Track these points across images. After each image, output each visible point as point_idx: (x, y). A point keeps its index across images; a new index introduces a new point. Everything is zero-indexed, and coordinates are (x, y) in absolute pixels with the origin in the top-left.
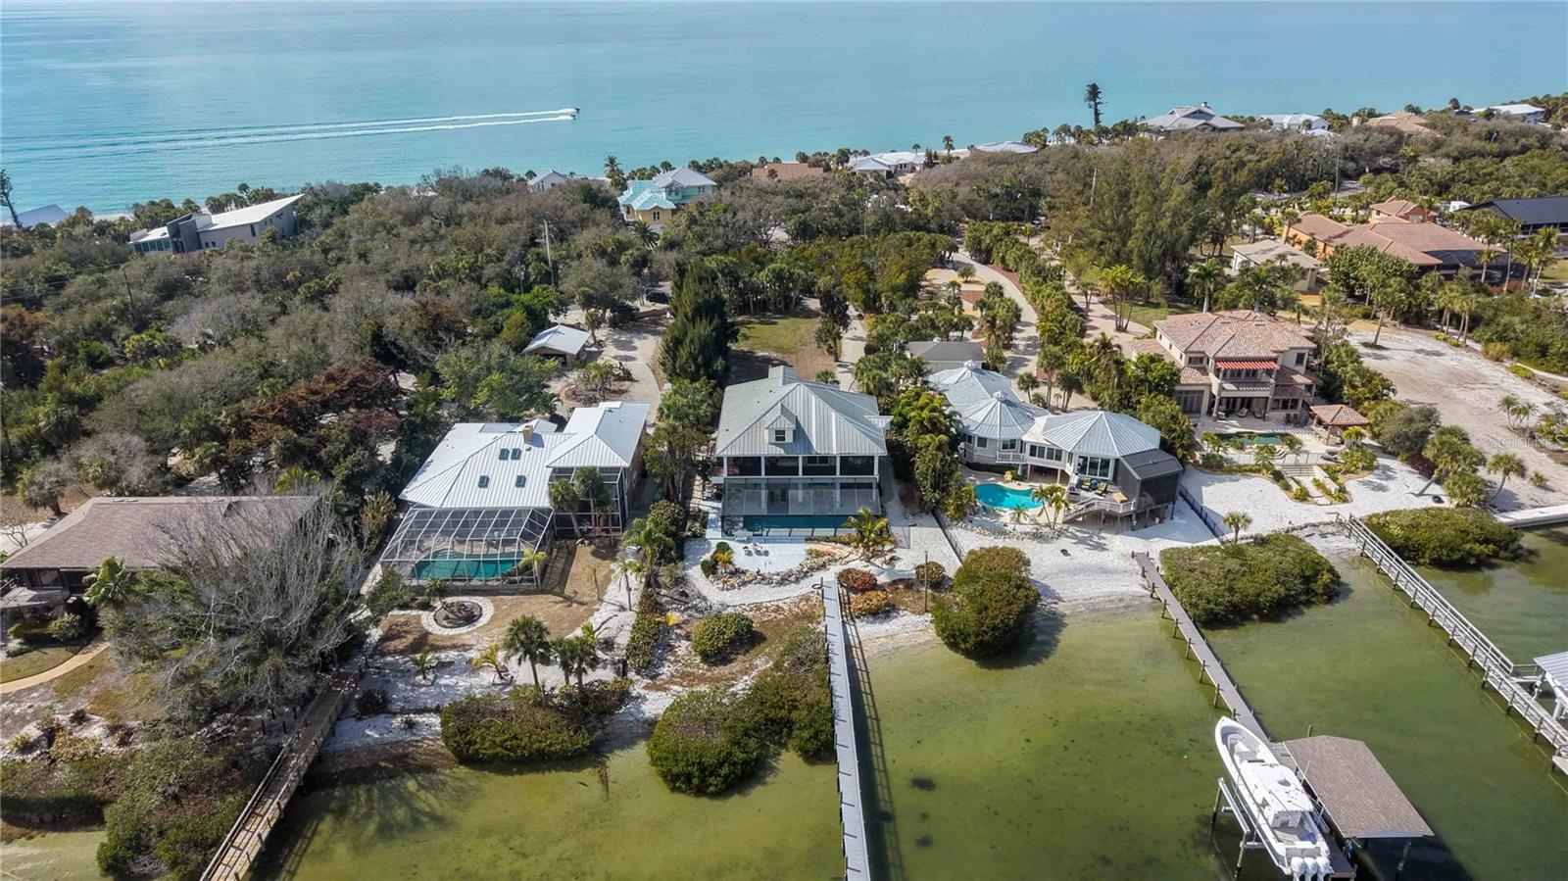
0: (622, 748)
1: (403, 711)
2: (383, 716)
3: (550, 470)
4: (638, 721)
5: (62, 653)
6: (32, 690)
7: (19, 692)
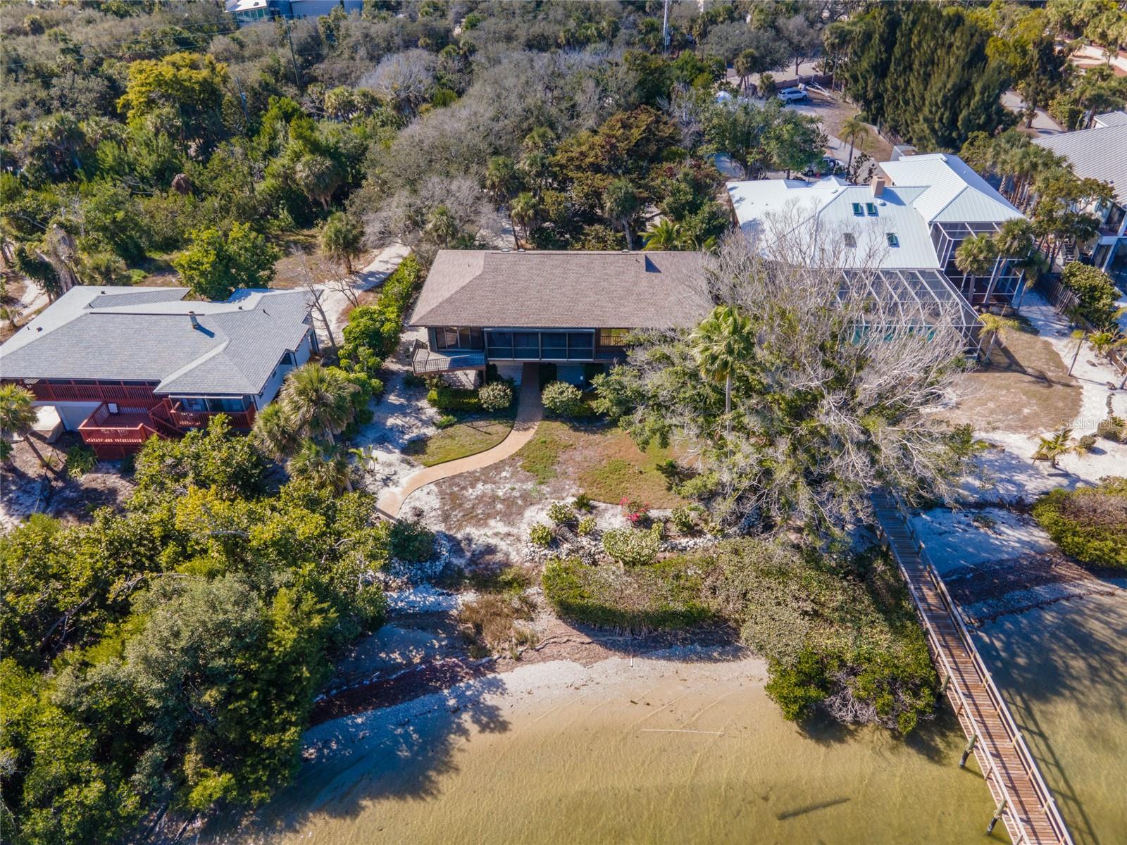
5: (497, 428)
6: (498, 467)
7: (485, 470)
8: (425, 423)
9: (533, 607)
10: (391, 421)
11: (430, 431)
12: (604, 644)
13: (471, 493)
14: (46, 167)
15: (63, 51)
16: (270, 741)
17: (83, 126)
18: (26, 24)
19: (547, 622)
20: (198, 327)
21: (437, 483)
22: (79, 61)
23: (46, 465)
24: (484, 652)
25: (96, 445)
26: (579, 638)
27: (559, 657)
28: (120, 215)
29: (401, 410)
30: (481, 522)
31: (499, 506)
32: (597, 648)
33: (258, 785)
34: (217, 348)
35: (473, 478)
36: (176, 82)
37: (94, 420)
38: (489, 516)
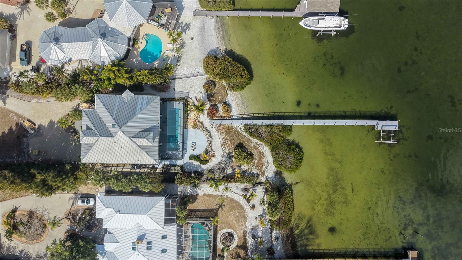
0: (285, 180)
1: (272, 242)
2: (273, 247)
4: (275, 177)
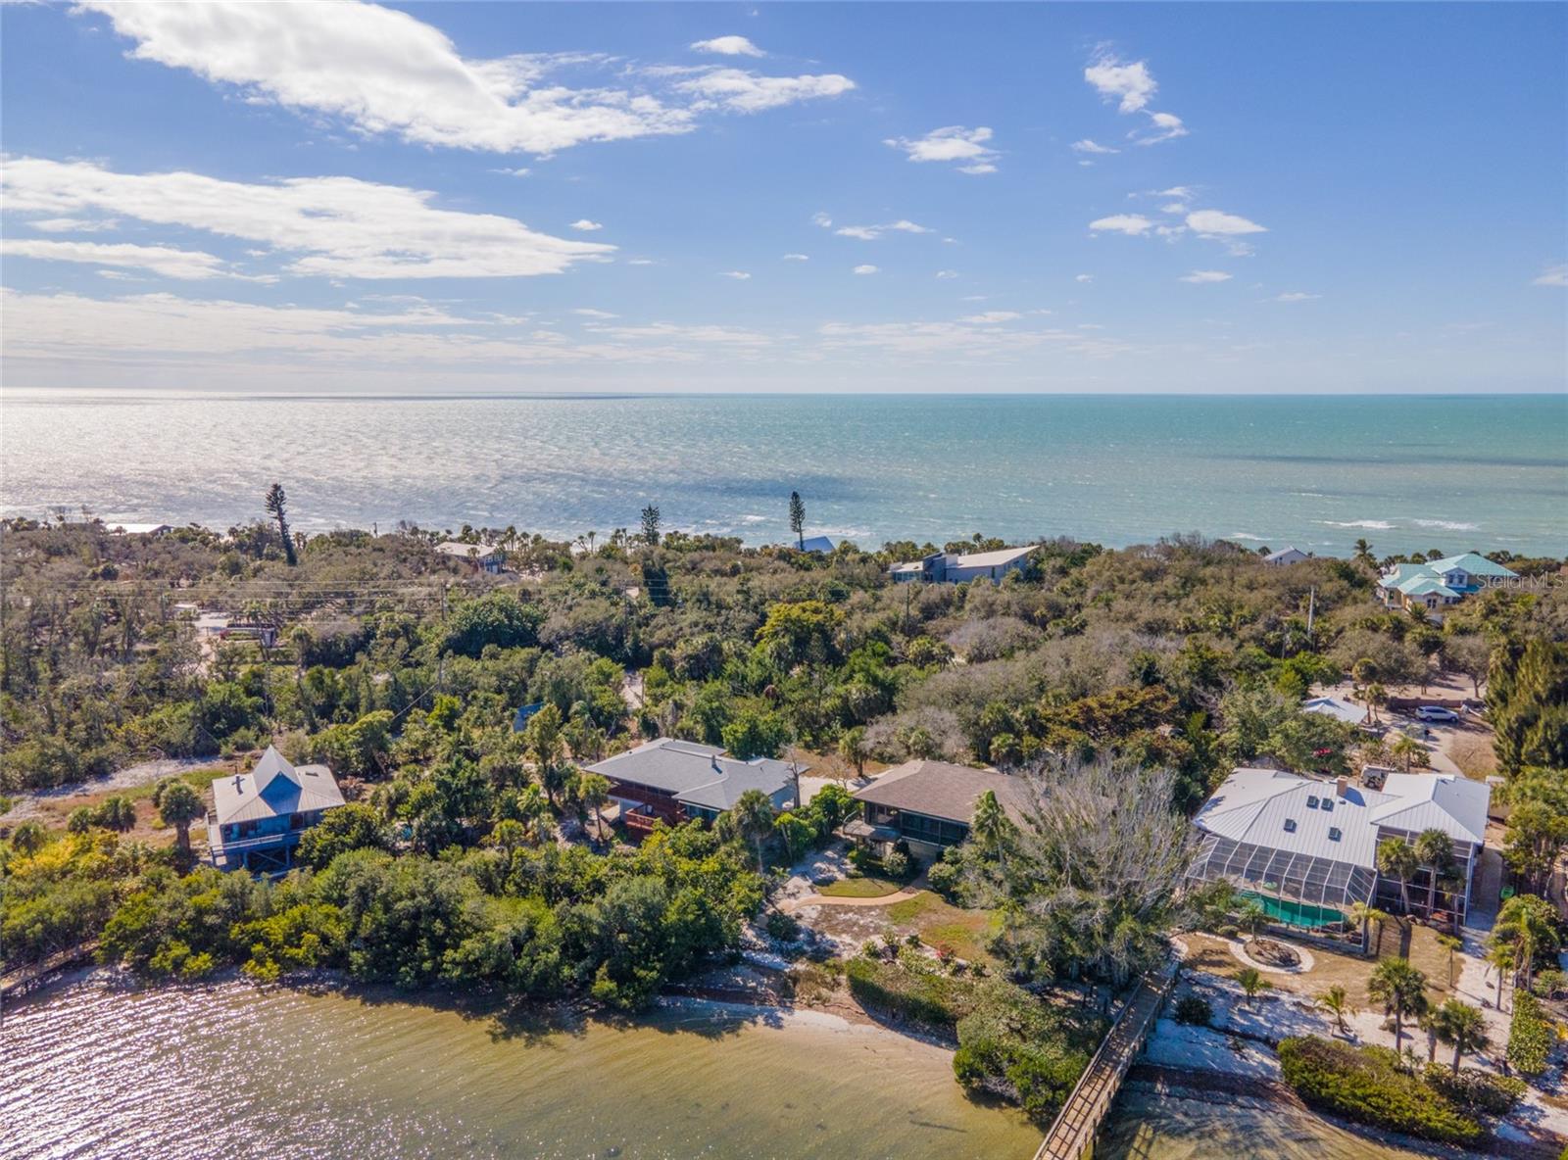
3: (1376, 829)
5: (889, 886)
6: (871, 908)
7: (860, 908)
8: (841, 870)
9: (839, 985)
10: (818, 865)
11: (841, 877)
12: (872, 1018)
13: (842, 917)
14: (690, 670)
15: (738, 592)
16: (642, 973)
17: (725, 645)
18: (728, 568)
19: (843, 995)
20: (715, 767)
21: (823, 906)
22: (747, 600)
23: (601, 835)
24: (792, 996)
25: (632, 827)
26: (857, 1008)
27: (837, 1014)
28: (715, 704)
29: (831, 861)
30: (838, 933)
31: (856, 929)
32: (866, 1018)
33: (626, 997)
34: (720, 779)
35: (848, 909)
36: (799, 620)
37: (636, 810)
38: (844, 932)
